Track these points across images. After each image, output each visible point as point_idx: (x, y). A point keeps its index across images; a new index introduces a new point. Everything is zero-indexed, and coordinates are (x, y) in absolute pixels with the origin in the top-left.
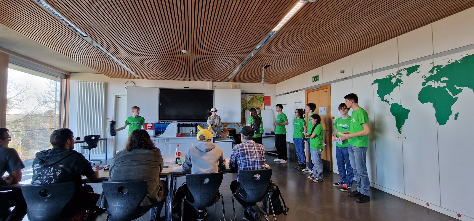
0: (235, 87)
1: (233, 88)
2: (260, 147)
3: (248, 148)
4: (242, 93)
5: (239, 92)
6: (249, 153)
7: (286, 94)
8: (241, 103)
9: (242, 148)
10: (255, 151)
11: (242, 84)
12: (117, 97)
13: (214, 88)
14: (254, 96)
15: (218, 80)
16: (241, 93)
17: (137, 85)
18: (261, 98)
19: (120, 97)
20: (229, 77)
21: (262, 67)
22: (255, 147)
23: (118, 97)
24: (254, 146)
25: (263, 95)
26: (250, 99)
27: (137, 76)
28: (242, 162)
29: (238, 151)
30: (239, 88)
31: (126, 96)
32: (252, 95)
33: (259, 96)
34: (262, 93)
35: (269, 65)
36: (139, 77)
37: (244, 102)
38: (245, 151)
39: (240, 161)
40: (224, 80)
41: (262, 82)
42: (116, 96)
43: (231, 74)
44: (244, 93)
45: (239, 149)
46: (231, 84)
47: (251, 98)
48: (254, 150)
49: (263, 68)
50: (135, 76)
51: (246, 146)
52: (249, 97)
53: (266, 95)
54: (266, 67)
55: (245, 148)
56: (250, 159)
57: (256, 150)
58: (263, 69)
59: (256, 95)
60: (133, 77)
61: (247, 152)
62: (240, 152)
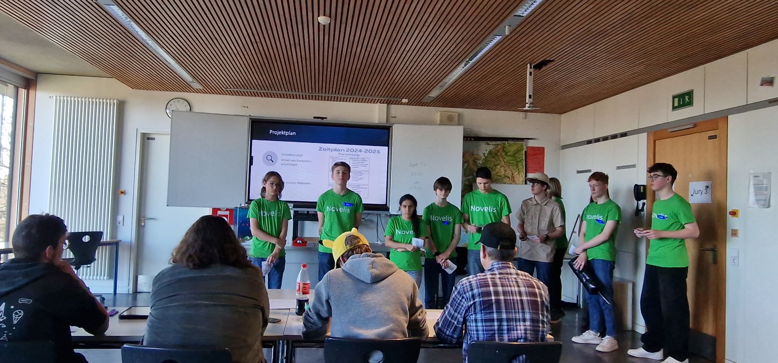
0: (448, 121)
1: (442, 123)
2: (537, 291)
4: (467, 138)
5: (457, 134)
6: (503, 305)
7: (589, 142)
8: (464, 163)
9: (484, 289)
10: (521, 301)
11: (468, 113)
12: (146, 139)
13: (392, 120)
14: (500, 146)
15: (405, 101)
16: (464, 137)
17: (196, 109)
18: (518, 151)
19: (154, 139)
20: (434, 94)
21: (529, 65)
22: (523, 289)
23: (149, 139)
24: (518, 286)
25: (524, 143)
26: (486, 153)
27: (197, 86)
28: (480, 328)
29: (473, 296)
30: (459, 124)
31: (169, 136)
32: (494, 143)
33: (512, 147)
34: (522, 139)
35: (550, 61)
36: (201, 88)
37: (471, 162)
40: (418, 99)
41: (527, 108)
42: (143, 135)
43: (439, 85)
44: (471, 138)
45: (476, 291)
46: (436, 113)
47: (490, 152)
48: (518, 298)
49: (531, 68)
50: (192, 84)
52: (484, 149)
53: (531, 144)
54: (538, 67)
55: (492, 289)
57: (524, 298)
58: (532, 70)
59: (505, 144)
60: (186, 87)
62: (477, 300)
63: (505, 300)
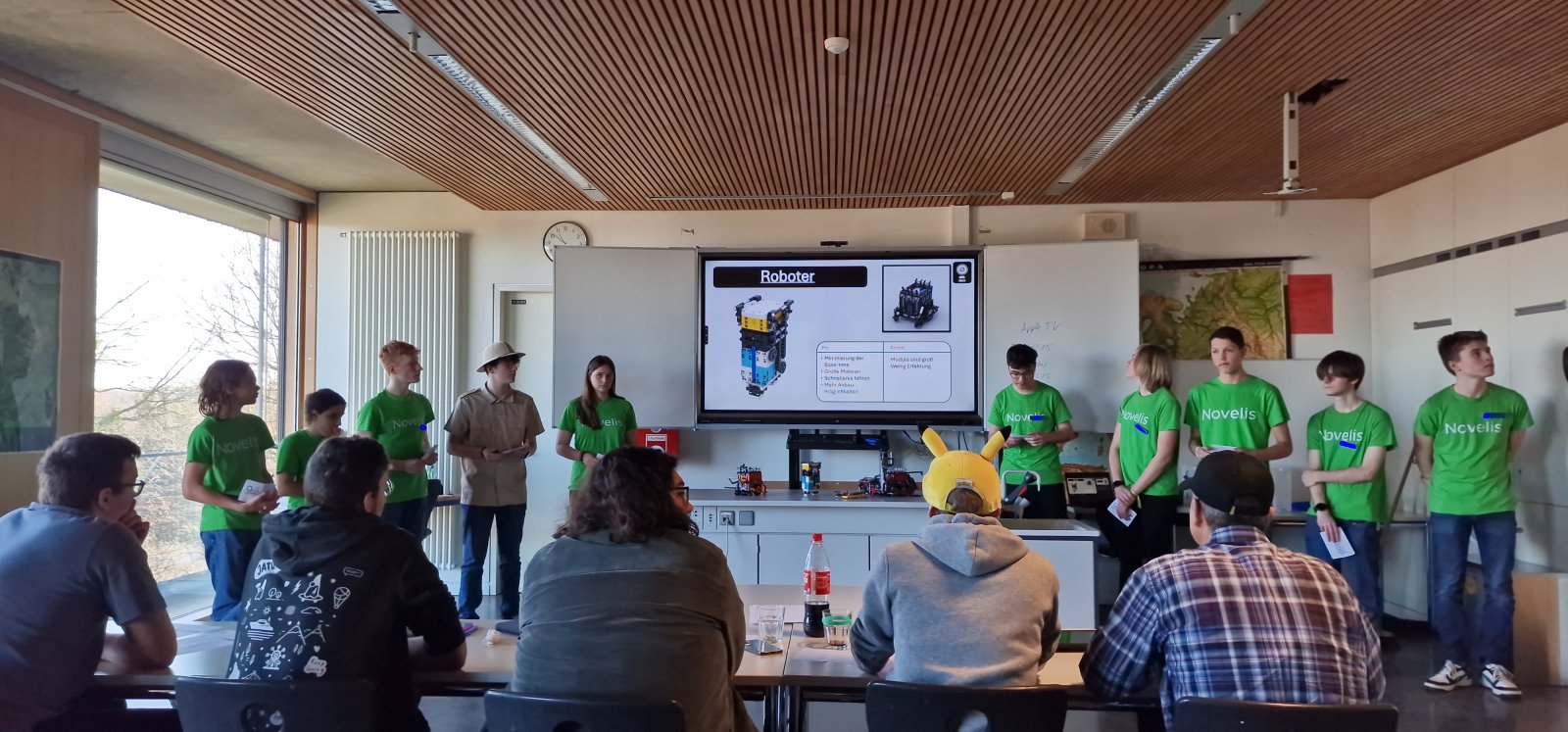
0: (1105, 231)
1: (1091, 237)
2: (1318, 585)
3: (1235, 581)
4: (1147, 265)
5: (1126, 257)
6: (1244, 614)
7: (1443, 257)
8: (1142, 319)
9: (1200, 582)
10: (1287, 606)
11: (1151, 213)
12: (510, 302)
13: (981, 238)
14: (1223, 279)
15: (1007, 195)
16: (1141, 264)
17: (597, 242)
18: (1268, 286)
19: (524, 302)
20: (1072, 175)
21: (1287, 97)
22: (1286, 582)
23: (515, 302)
24: (1276, 575)
25: (1281, 268)
26: (1194, 295)
27: (597, 196)
28: (1197, 663)
29: (1176, 598)
30: (1128, 237)
31: (551, 296)
32: (1210, 271)
33: (1254, 279)
34: (1277, 260)
35: (1338, 83)
36: (605, 199)
37: (1159, 317)
38: (1221, 599)
39: (1183, 656)
40: (1035, 192)
41: (1285, 191)
42: (505, 295)
43: (1082, 156)
44: (1156, 264)
45: (1180, 586)
46: (1077, 216)
47: (1203, 293)
48: (1279, 600)
49: (1292, 101)
50: (590, 194)
51: (1223, 573)
52: (1187, 287)
53: (1299, 269)
54: (1310, 97)
55: (1216, 582)
56: (1253, 652)
57: (1292, 600)
58: (1296, 106)
59: (1236, 273)
60: (576, 200)
61: (1232, 608)
62: (1185, 604)
63: (1248, 604)
